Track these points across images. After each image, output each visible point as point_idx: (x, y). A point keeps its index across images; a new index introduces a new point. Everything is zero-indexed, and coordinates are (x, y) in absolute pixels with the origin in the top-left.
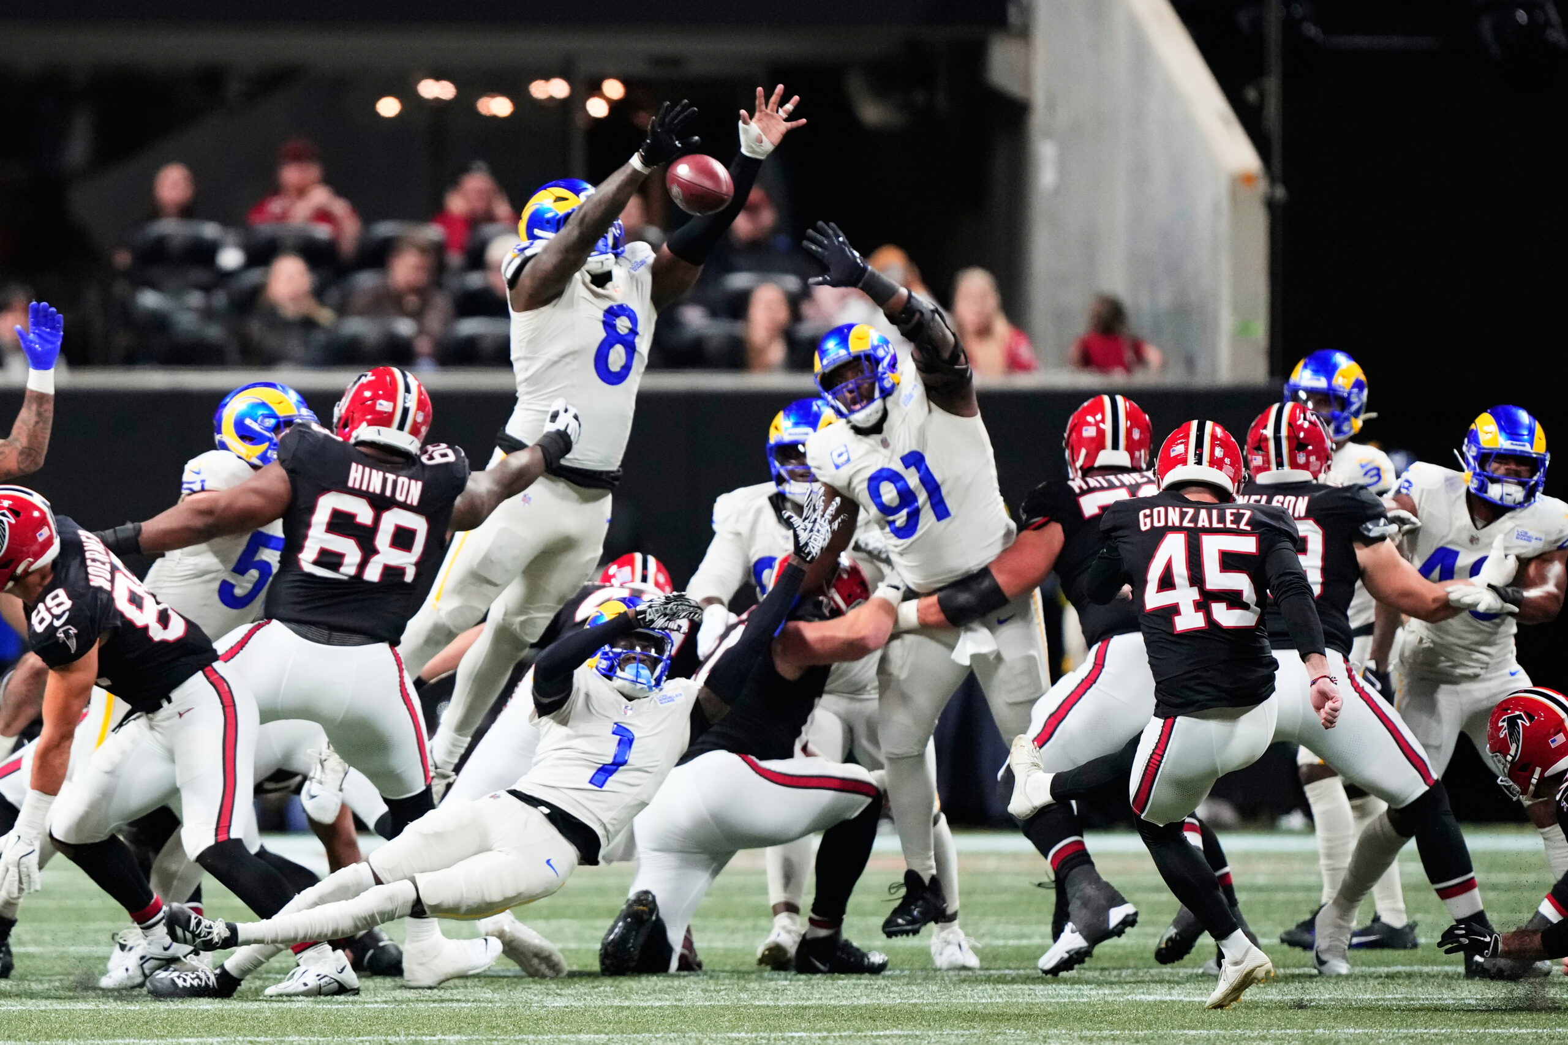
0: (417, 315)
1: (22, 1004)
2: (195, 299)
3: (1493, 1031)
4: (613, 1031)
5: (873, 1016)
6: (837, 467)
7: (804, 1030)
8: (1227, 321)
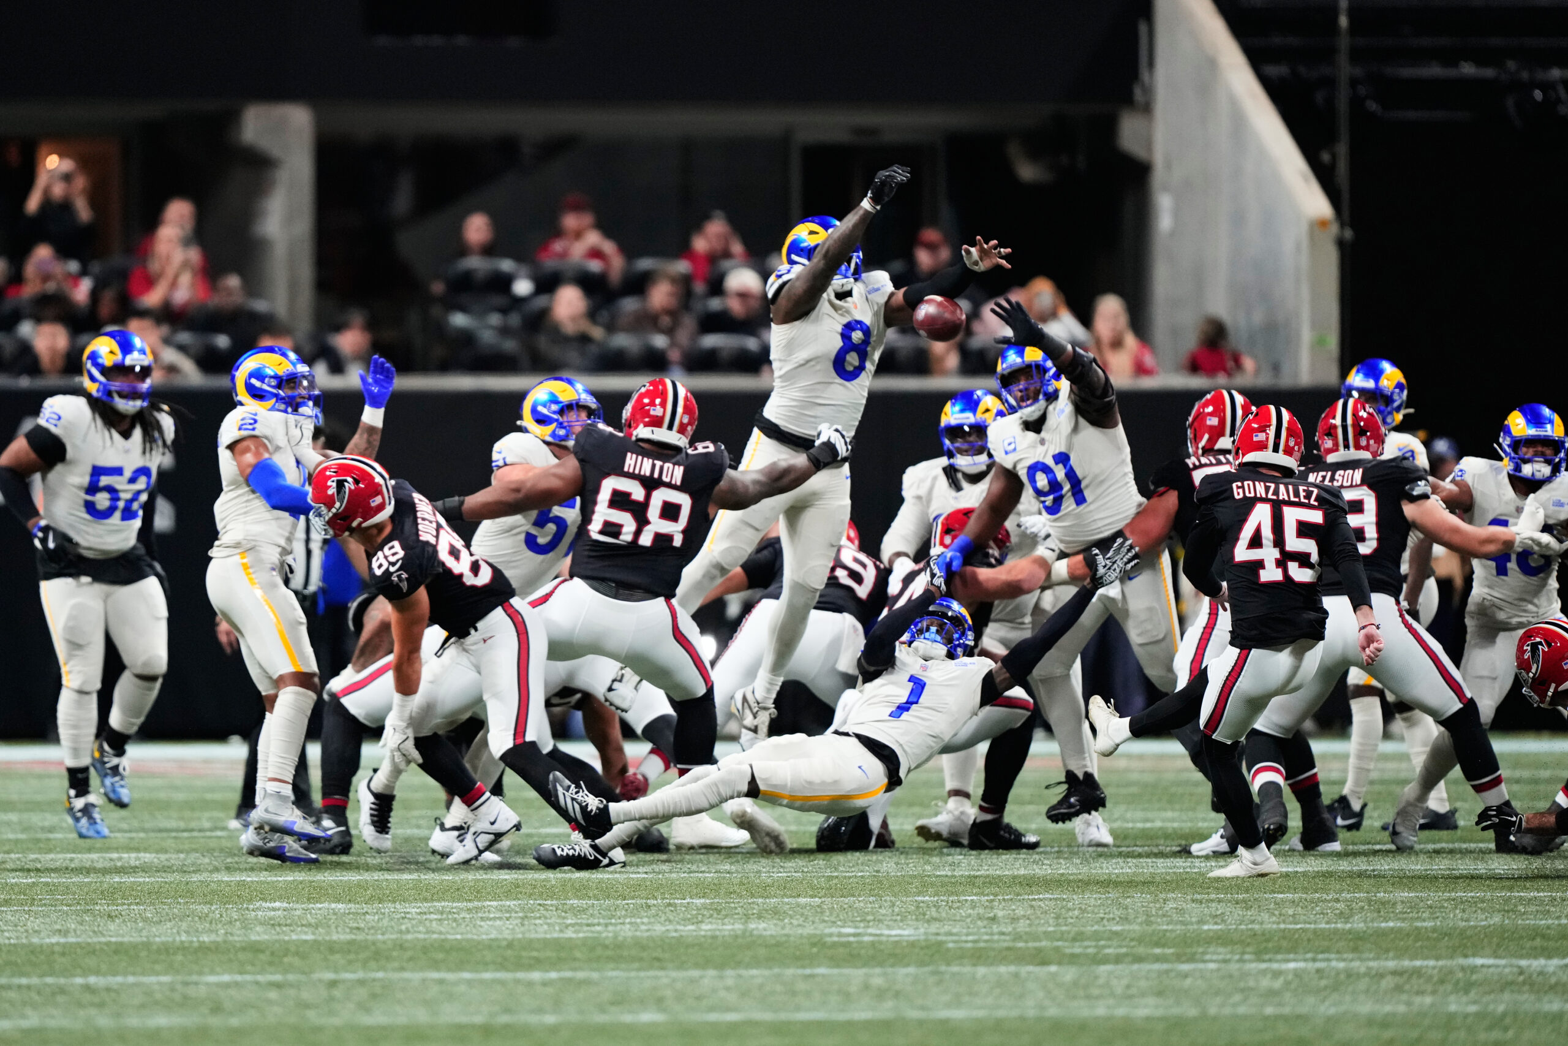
0: (670, 332)
1: (360, 875)
2: (495, 319)
3: (1517, 894)
4: (825, 896)
5: (1030, 883)
6: (1006, 453)
7: (975, 895)
8: (1306, 336)
